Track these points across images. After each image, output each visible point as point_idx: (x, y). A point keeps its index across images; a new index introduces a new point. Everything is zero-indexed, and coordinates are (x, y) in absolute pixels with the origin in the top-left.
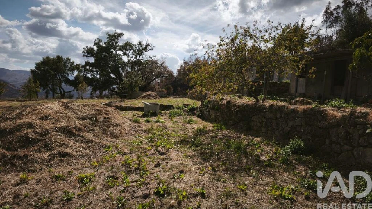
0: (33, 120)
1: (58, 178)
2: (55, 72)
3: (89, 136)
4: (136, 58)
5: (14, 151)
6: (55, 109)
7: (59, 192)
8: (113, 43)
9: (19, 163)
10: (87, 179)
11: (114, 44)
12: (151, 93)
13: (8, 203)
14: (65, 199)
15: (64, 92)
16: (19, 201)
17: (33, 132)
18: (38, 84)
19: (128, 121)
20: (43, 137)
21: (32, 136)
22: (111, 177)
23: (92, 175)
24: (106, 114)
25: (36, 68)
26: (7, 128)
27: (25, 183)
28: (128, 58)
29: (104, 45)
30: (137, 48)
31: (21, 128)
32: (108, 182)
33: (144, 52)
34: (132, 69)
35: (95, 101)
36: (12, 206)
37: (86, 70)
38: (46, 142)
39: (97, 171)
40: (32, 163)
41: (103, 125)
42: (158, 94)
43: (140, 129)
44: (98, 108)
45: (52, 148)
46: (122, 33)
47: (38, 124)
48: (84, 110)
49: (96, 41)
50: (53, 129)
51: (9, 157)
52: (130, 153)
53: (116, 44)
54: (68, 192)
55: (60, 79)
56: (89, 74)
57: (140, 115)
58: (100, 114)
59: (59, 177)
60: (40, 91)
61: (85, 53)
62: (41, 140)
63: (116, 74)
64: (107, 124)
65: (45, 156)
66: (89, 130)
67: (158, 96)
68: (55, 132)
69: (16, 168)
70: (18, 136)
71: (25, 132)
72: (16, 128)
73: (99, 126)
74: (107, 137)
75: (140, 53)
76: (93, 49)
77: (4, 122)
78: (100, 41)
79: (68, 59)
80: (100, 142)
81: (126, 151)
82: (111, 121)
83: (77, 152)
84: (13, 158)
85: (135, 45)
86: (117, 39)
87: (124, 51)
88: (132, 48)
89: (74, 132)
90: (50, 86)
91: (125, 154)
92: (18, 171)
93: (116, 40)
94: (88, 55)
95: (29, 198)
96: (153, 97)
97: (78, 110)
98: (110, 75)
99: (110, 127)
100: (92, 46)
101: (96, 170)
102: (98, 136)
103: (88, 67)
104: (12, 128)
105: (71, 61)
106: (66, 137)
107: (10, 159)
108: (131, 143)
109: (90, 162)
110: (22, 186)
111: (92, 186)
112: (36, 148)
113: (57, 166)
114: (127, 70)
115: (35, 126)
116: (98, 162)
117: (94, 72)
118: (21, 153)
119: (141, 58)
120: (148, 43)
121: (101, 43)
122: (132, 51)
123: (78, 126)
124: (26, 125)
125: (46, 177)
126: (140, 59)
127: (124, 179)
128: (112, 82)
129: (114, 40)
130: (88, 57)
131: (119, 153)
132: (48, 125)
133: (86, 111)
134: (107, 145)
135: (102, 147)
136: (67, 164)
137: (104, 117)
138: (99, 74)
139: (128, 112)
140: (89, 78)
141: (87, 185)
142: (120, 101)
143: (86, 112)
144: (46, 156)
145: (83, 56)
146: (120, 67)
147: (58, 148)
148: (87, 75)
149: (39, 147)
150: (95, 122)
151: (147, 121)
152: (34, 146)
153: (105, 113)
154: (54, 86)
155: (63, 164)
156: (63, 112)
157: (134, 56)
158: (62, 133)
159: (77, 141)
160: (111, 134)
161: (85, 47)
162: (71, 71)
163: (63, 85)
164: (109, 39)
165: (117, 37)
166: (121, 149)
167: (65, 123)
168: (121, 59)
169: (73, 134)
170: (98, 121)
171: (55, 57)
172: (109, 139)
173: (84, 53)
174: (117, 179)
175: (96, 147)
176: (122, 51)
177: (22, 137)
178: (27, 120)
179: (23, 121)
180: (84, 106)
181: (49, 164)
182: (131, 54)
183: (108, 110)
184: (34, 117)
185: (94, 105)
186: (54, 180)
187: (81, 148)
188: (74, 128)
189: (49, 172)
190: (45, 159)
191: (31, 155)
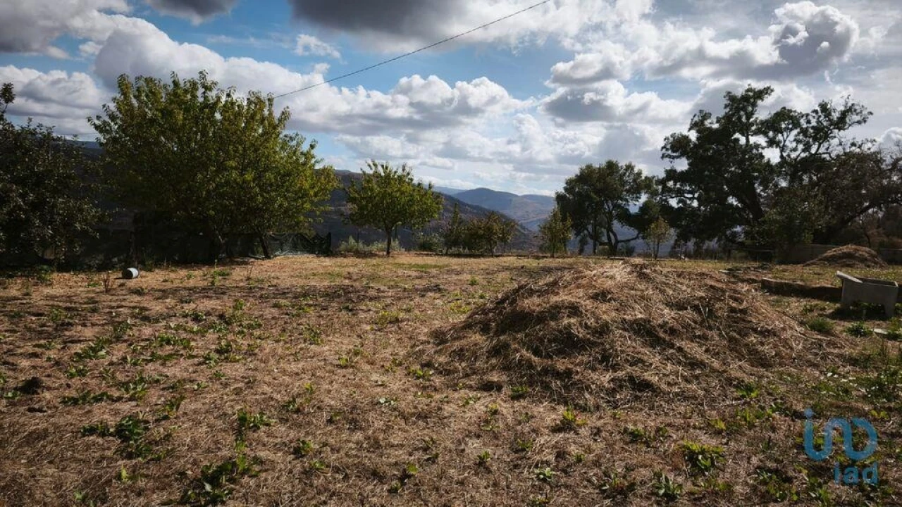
0: (579, 298)
1: (635, 437)
2: (601, 197)
3: (696, 350)
4: (807, 148)
5: (545, 357)
6: (618, 277)
7: (643, 471)
8: (740, 118)
9: (556, 384)
10: (705, 458)
11: (744, 119)
12: (856, 250)
13: (548, 463)
14: (662, 492)
15: (617, 242)
16: (568, 466)
17: (580, 324)
18: (569, 222)
19: (794, 324)
20: (598, 338)
21: (579, 332)
22: (769, 470)
23: (716, 453)
24: (736, 300)
25: (566, 189)
26: (534, 312)
27: (571, 429)
28: (782, 151)
29: (716, 126)
30: (814, 123)
31: (559, 312)
32: (764, 483)
33: (836, 131)
34: (791, 182)
35: (706, 266)
36: (554, 473)
37: (666, 190)
38: (604, 350)
39: (727, 444)
40: (580, 390)
41: (730, 326)
42: (878, 252)
43: (836, 351)
44: (713, 284)
45: (615, 365)
46: (769, 88)
47: (588, 308)
48: (679, 286)
49: (696, 119)
50: (616, 322)
51: (539, 369)
52: (814, 417)
53: (748, 118)
54: (666, 478)
55: (610, 212)
56: (672, 198)
57: (829, 311)
58: (719, 300)
59: (637, 436)
60: (571, 236)
61: (667, 150)
62: (593, 344)
63: (744, 197)
64: (741, 325)
65: (603, 379)
66: (695, 336)
67: (879, 260)
68: (622, 329)
69: (551, 393)
70: (554, 330)
71: (566, 321)
72: (549, 312)
73: (719, 329)
74: (740, 360)
75: (821, 134)
76: (686, 138)
77: (527, 298)
78: (705, 116)
79: (630, 167)
80: (725, 371)
81: (799, 407)
82: (749, 318)
83: (669, 384)
84: (546, 371)
85: (807, 115)
86: (754, 105)
87: (771, 134)
88: (796, 124)
89: (662, 335)
90: (590, 228)
91: (798, 415)
92: (554, 400)
93: (750, 109)
94: (674, 154)
95: (584, 465)
96: (863, 260)
97: (668, 284)
98: (726, 199)
99: (746, 335)
100: (685, 133)
101: (725, 441)
102: (718, 353)
103: (671, 184)
104: (543, 311)
105: (636, 170)
106: (644, 344)
107: (539, 374)
108: (813, 387)
109: (702, 416)
110: (567, 436)
111: (720, 481)
112: (585, 359)
113: (629, 408)
114: (776, 185)
115: (584, 311)
116: (723, 419)
117: (686, 195)
118: (561, 364)
119: (822, 150)
120: (850, 104)
121: (707, 123)
122: (795, 132)
123: (670, 321)
124: (566, 308)
125: (610, 428)
126: (820, 151)
127: (812, 488)
128: (733, 216)
129: (744, 109)
130: (674, 158)
131: (778, 409)
132: (607, 313)
133: (686, 289)
134: (743, 381)
135: (730, 384)
136: (650, 409)
137: (731, 307)
138: (698, 199)
139: (786, 299)
140: (672, 208)
141: (707, 473)
142: (759, 267)
143: (684, 291)
144: (606, 378)
145: (663, 156)
146: (756, 178)
147: (629, 369)
148: (668, 202)
149: (591, 359)
150: (708, 317)
151: (856, 332)
152: (583, 355)
153: (731, 297)
154: (598, 227)
155: (640, 406)
156: (635, 287)
157: (801, 147)
158: (635, 333)
159: (668, 359)
160: (750, 353)
161: (668, 135)
162: (633, 194)
163: (616, 225)
164: (731, 110)
165: (752, 100)
166: (781, 399)
167: (641, 313)
168: (762, 156)
169: (659, 341)
170: (716, 317)
171: (604, 164)
172: (746, 366)
173: (664, 150)
174: (789, 480)
175: (715, 383)
176: (765, 134)
177: (560, 332)
178: (569, 298)
179: (561, 299)
180: (679, 276)
181: (612, 399)
182: (791, 142)
183: (739, 289)
184: (581, 292)
185: (702, 274)
186: (628, 439)
187: (677, 377)
188: (661, 326)
189: (614, 417)
190: (604, 387)
191: (577, 373)
